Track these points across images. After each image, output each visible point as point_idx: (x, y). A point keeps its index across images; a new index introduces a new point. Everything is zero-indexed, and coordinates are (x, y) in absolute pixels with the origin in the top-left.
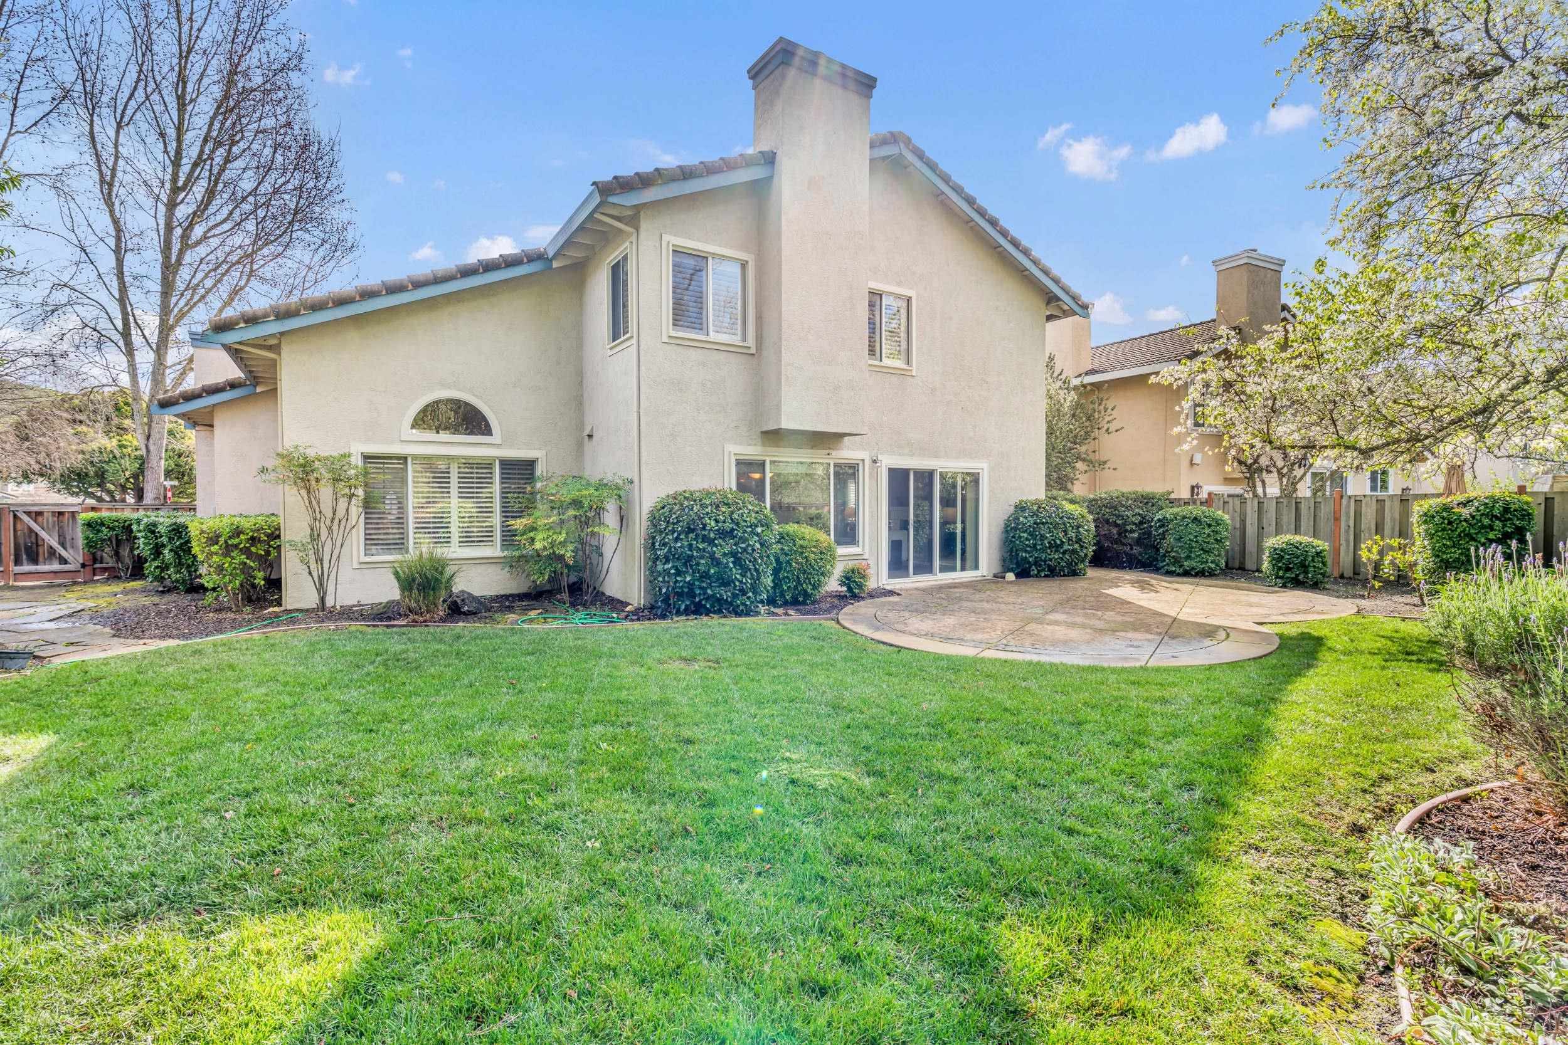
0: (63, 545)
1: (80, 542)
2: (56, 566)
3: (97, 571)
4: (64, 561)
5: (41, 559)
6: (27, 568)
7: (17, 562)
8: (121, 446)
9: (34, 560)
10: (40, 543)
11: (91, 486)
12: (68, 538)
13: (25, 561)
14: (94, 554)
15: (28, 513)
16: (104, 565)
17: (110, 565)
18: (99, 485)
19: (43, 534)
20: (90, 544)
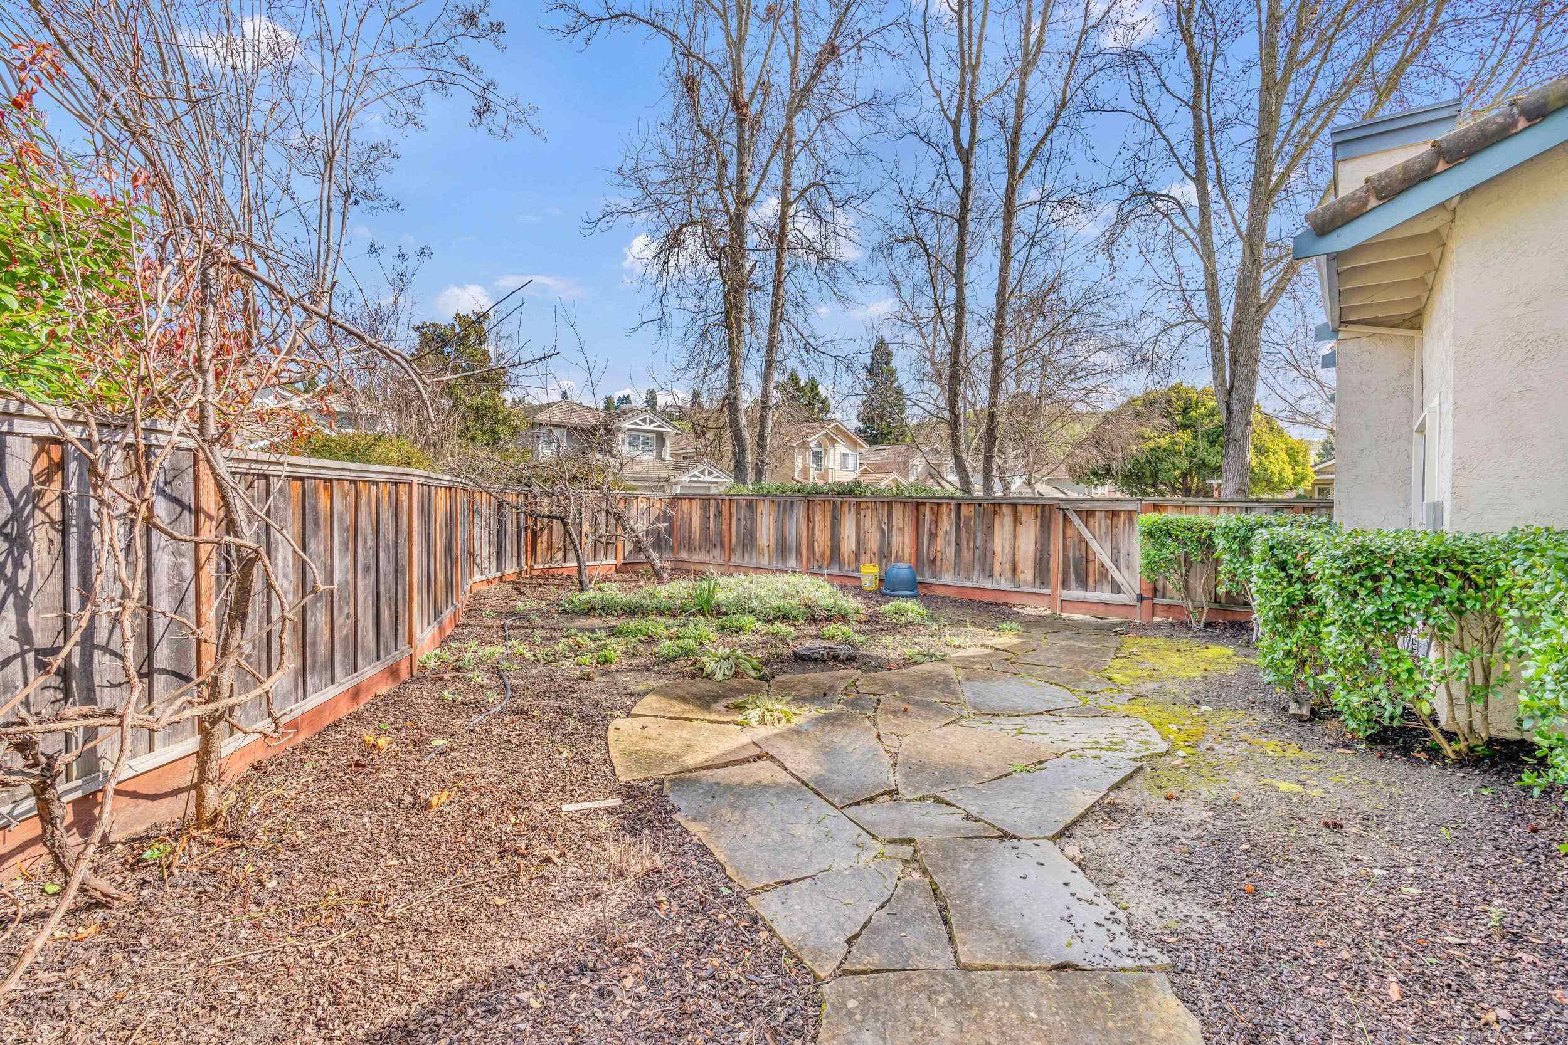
0: (1116, 562)
1: (1138, 561)
2: (1107, 595)
3: (1158, 609)
4: (1117, 589)
5: (1091, 582)
6: (1076, 593)
7: (1065, 584)
8: (1175, 443)
9: (1083, 584)
10: (1091, 557)
11: (1147, 486)
12: (1124, 552)
13: (1073, 584)
14: (1154, 583)
15: (1079, 512)
16: (1166, 601)
17: (1175, 602)
18: (1153, 486)
19: (1094, 545)
20: (1151, 567)
